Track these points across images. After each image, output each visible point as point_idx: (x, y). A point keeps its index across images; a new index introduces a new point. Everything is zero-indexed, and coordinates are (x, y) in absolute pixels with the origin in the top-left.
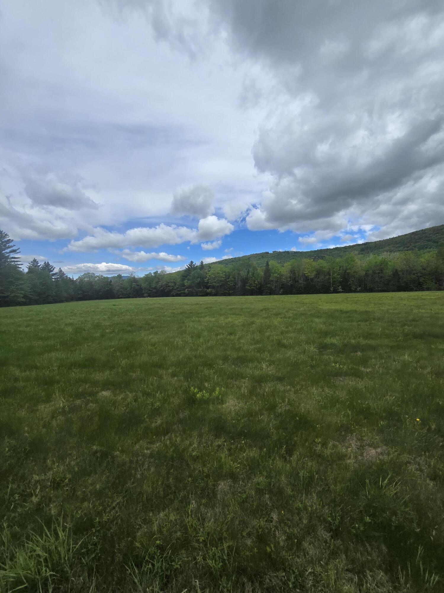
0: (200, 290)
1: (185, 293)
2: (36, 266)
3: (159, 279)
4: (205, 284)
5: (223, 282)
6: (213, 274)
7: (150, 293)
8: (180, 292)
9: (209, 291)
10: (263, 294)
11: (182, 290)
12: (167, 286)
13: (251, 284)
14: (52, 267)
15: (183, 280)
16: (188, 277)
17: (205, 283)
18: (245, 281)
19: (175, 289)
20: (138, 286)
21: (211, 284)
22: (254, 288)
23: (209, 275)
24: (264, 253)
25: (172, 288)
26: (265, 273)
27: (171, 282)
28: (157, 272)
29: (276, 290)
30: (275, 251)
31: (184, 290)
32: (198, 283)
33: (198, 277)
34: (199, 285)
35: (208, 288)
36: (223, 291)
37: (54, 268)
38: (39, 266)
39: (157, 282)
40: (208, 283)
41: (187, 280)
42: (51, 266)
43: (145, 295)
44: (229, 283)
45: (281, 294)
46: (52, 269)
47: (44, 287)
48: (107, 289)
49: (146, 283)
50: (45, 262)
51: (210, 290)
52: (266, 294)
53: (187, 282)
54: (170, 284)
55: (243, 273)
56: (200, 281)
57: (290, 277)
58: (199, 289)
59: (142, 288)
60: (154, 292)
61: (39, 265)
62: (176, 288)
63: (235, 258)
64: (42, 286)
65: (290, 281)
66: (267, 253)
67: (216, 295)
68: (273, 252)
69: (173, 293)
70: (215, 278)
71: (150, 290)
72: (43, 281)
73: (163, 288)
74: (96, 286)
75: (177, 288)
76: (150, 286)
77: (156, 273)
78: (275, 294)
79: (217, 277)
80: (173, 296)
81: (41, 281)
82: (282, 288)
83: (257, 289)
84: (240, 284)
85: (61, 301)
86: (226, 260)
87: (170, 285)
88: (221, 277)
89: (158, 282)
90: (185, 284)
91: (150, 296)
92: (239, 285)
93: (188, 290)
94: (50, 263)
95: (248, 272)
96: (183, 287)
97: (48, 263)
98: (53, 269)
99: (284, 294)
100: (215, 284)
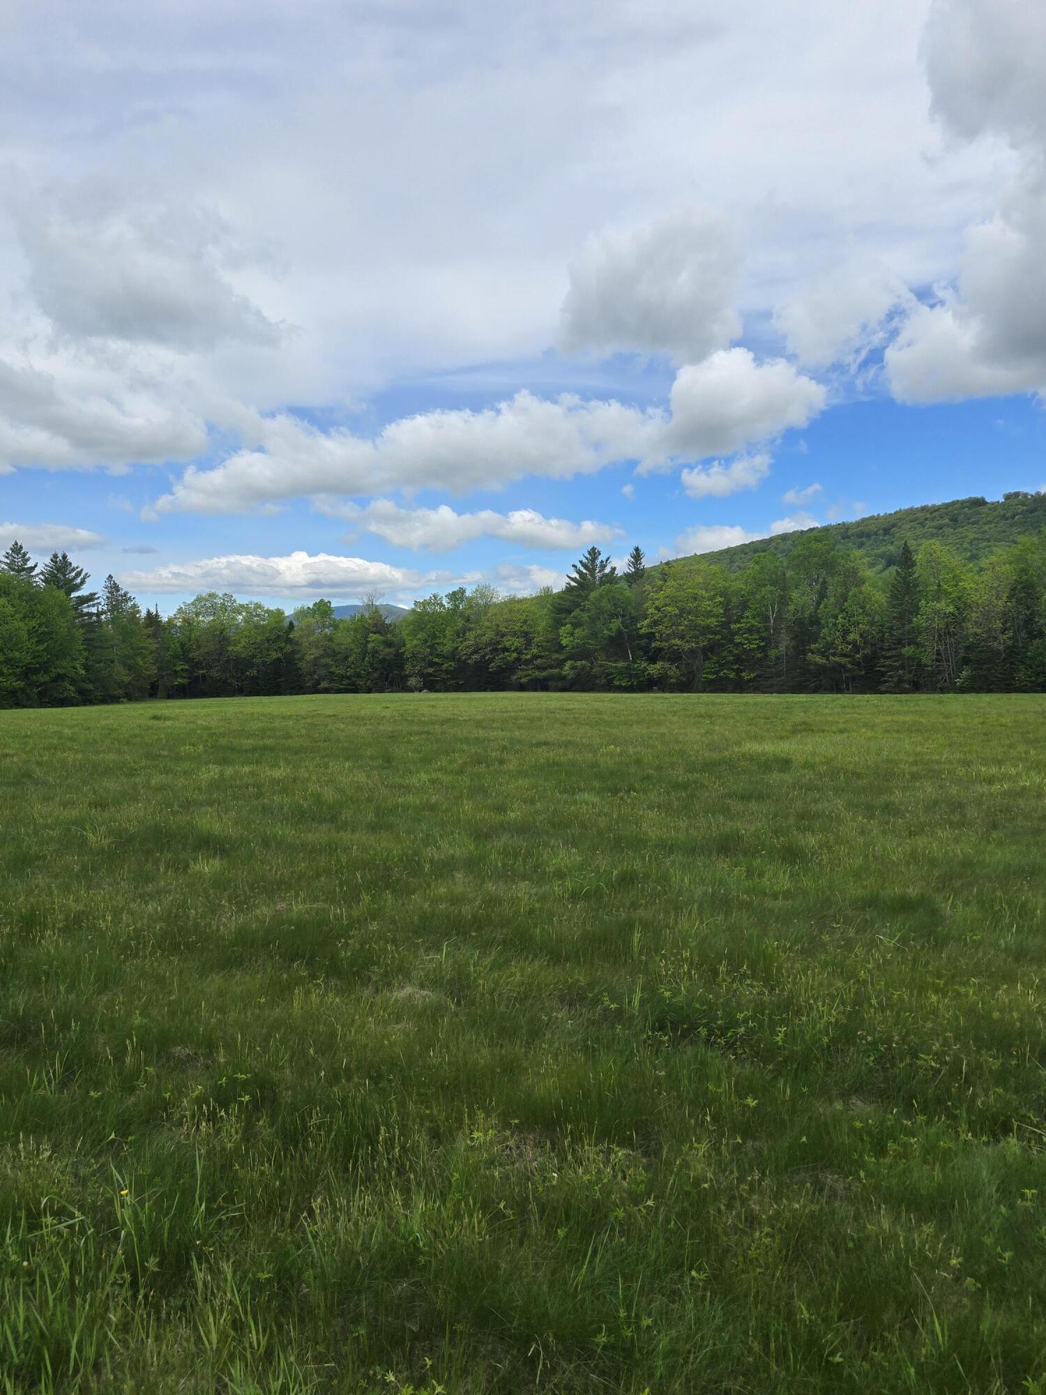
0: (620, 664)
1: (564, 678)
2: (19, 571)
3: (468, 620)
4: (643, 642)
5: (715, 633)
6: (674, 600)
7: (430, 675)
8: (545, 674)
9: (655, 669)
10: (883, 688)
11: (551, 667)
12: (496, 648)
13: (830, 645)
14: (79, 574)
15: (558, 624)
16: (577, 612)
17: (641, 637)
18: (806, 630)
19: (527, 662)
20: (389, 644)
21: (664, 644)
22: (843, 660)
23: (657, 603)
24: (963, 502)
25: (515, 655)
26: (893, 597)
27: (514, 634)
28: (462, 591)
29: (940, 672)
30: (1017, 494)
31: (561, 664)
32: (611, 639)
33: (614, 615)
34: (618, 645)
35: (653, 660)
36: (714, 673)
37: (86, 576)
38: (33, 568)
39: (462, 633)
40: (651, 636)
41: (568, 626)
42: (73, 570)
43: (412, 681)
44: (738, 639)
45: (962, 690)
46: (78, 580)
47: (41, 647)
48: (274, 655)
49: (419, 636)
50: (55, 556)
51: (658, 666)
52: (898, 688)
53: (572, 634)
54: (507, 642)
55: (802, 598)
56: (619, 632)
57: (1005, 616)
58: (616, 661)
59: (403, 653)
60: (447, 672)
61: (30, 564)
62: (528, 657)
63: (826, 529)
64: (39, 642)
65: (1003, 631)
66: (980, 502)
67: (685, 686)
68: (1008, 497)
69: (521, 675)
70: (680, 616)
71: (432, 664)
72: (40, 625)
73: (483, 657)
74: (235, 645)
75: (536, 657)
76: (432, 647)
77: (456, 596)
78: (933, 689)
79: (689, 613)
80: (522, 688)
81: (33, 623)
82: (966, 661)
83: (859, 664)
84: (785, 643)
85: (109, 699)
86: (784, 537)
87: (508, 644)
88: (709, 614)
89: (464, 634)
90: (564, 642)
91: (431, 684)
92: (782, 648)
93: (573, 668)
94: (70, 559)
95: (822, 595)
96: (557, 652)
97: (64, 557)
98: (83, 582)
99: (978, 690)
100: (678, 642)
